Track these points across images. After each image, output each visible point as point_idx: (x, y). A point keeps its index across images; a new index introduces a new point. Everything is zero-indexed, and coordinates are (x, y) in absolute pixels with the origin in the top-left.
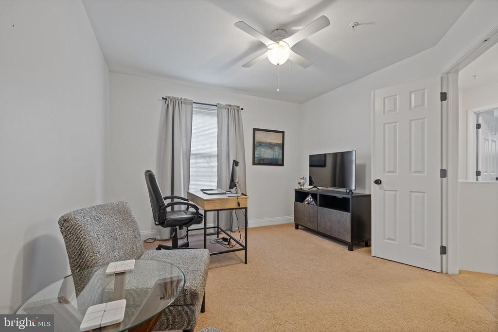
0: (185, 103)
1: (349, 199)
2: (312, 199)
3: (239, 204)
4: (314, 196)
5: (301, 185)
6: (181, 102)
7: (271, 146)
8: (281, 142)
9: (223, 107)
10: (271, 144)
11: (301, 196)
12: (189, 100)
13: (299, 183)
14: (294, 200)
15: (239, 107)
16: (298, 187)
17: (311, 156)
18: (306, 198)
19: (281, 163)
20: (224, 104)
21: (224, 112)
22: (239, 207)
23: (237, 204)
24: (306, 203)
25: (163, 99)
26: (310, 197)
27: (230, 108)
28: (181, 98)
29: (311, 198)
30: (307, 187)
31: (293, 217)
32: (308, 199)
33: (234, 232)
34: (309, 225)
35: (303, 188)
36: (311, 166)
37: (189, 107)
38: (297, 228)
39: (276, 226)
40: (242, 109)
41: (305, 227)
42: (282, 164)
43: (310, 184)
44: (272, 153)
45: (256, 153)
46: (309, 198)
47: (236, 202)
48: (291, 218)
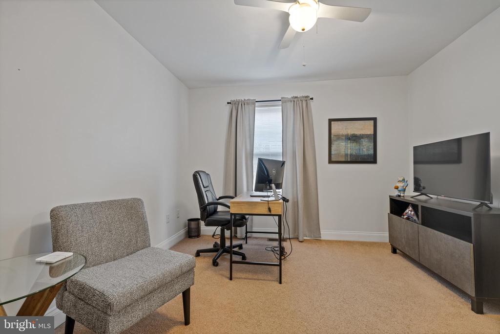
0: (248, 104)
1: (470, 218)
2: (413, 213)
3: (270, 209)
4: (415, 207)
5: (399, 191)
6: (244, 103)
7: (354, 138)
8: (371, 132)
9: (288, 101)
10: (356, 136)
11: (398, 206)
12: (252, 100)
13: (397, 188)
14: (389, 212)
15: (307, 97)
16: (395, 193)
17: (415, 148)
18: (406, 209)
19: (372, 160)
20: (290, 97)
21: (290, 105)
22: (269, 213)
23: (267, 209)
24: (405, 217)
25: (228, 103)
26: (411, 209)
27: (295, 100)
28: (245, 100)
29: (411, 211)
30: (410, 193)
31: (387, 234)
32: (407, 211)
33: (301, 242)
34: (407, 251)
35: (402, 195)
36: (415, 162)
37: (251, 107)
38: (394, 251)
39: (363, 244)
40: (312, 99)
41: (403, 253)
42: (374, 161)
43: (416, 190)
44: (357, 147)
45: (333, 148)
46: (409, 211)
47: (267, 207)
48: (385, 236)
